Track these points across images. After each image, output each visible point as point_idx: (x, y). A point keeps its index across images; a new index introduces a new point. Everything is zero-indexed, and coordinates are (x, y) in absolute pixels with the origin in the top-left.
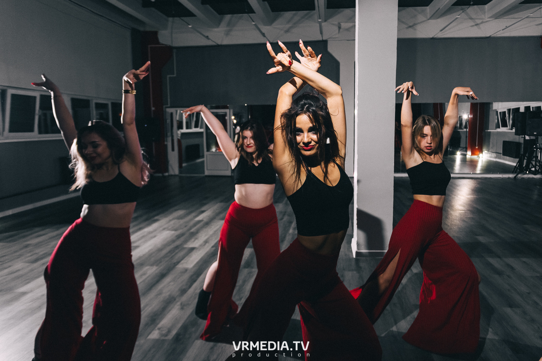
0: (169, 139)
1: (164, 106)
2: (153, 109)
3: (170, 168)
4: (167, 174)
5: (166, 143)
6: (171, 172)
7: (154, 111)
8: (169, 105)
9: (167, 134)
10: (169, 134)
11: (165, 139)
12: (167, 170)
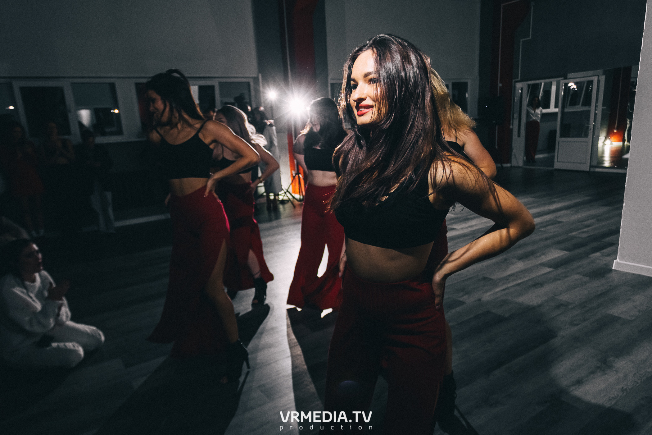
0: (516, 122)
1: (514, 80)
2: (500, 85)
3: (513, 157)
4: (509, 165)
5: (511, 127)
6: (514, 163)
7: (500, 87)
8: (519, 79)
9: (513, 115)
10: (516, 116)
11: (511, 121)
12: (509, 161)
